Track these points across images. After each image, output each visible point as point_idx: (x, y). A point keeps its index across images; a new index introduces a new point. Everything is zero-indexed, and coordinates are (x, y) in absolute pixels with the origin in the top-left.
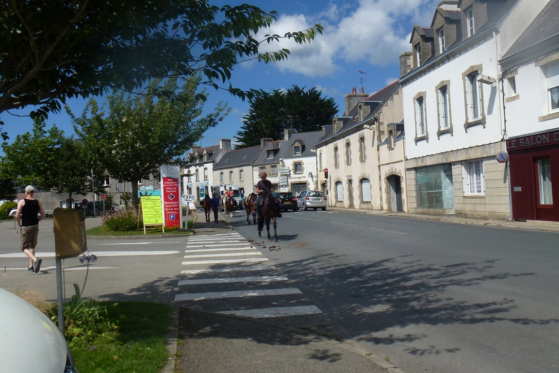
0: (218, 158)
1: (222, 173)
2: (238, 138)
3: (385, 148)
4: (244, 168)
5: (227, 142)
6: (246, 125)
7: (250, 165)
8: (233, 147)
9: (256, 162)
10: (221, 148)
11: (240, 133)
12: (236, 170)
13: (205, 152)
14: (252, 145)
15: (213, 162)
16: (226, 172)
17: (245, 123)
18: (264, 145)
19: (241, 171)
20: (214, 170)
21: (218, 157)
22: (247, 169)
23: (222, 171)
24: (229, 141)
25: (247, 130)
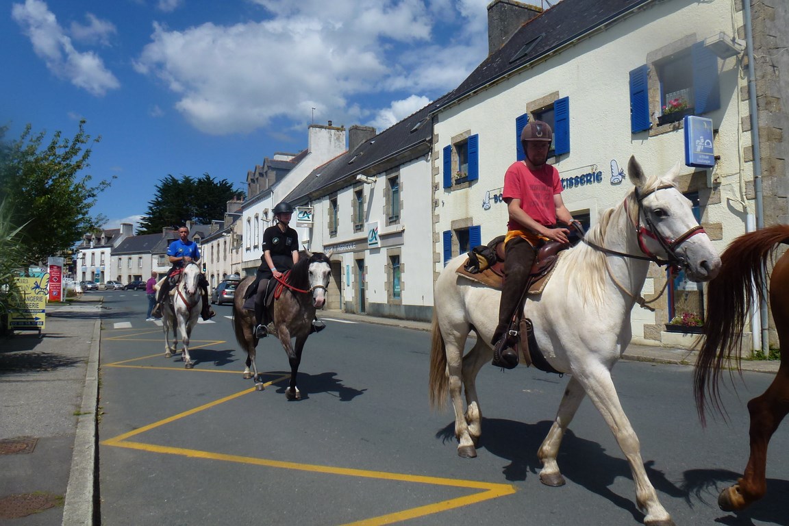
0: (117, 243)
1: (120, 259)
2: (142, 224)
3: (234, 251)
4: (143, 256)
5: (128, 226)
6: (150, 211)
7: (149, 253)
8: (134, 233)
9: (156, 250)
10: (121, 232)
11: (144, 219)
12: (135, 257)
13: (103, 236)
14: (155, 232)
15: (111, 246)
16: (125, 258)
17: (151, 208)
18: (166, 233)
19: (140, 258)
20: (112, 255)
21: (117, 241)
22: (146, 257)
23: (120, 257)
24: (131, 225)
25: (151, 216)
